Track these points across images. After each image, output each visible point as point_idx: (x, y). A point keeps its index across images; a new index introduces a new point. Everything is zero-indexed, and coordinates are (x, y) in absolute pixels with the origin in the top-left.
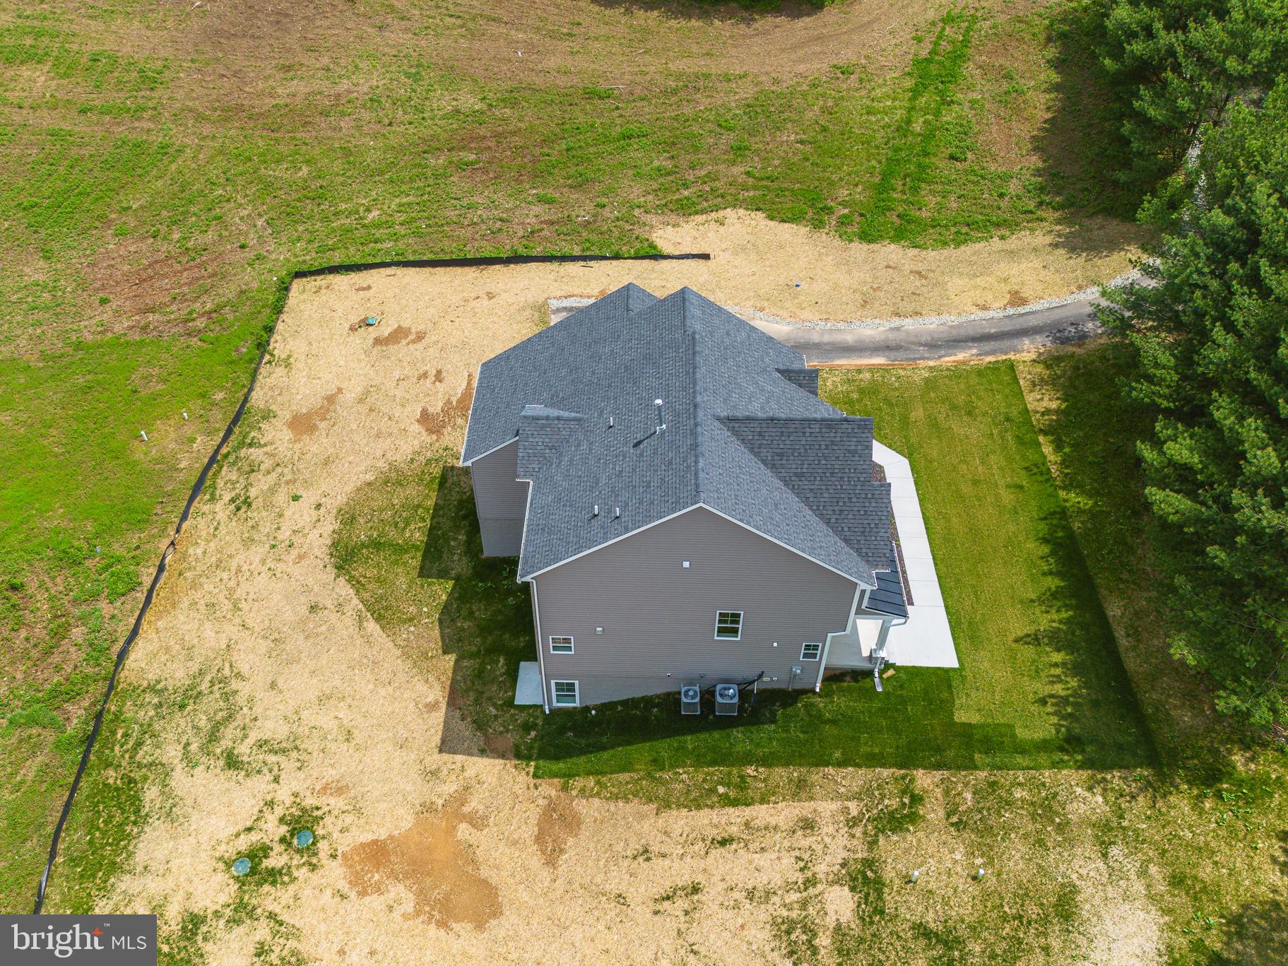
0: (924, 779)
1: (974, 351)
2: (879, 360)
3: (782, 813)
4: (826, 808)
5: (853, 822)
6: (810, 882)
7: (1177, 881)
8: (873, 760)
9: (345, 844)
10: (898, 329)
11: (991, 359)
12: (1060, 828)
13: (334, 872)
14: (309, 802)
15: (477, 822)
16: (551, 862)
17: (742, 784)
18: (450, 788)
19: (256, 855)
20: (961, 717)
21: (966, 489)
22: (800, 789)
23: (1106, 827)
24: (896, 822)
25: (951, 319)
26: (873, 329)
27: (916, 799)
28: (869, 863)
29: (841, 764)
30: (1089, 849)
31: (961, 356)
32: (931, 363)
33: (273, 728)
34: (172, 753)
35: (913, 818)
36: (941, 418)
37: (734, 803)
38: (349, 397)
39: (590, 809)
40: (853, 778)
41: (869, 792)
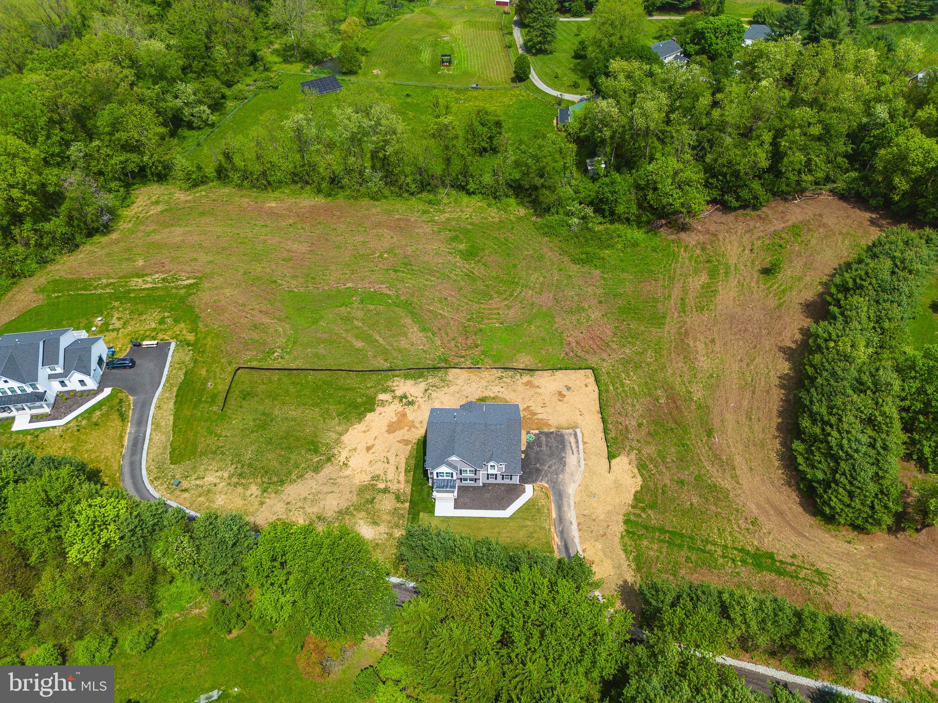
0: (407, 505)
1: (559, 543)
2: (554, 515)
3: (402, 478)
4: (402, 486)
5: (398, 490)
6: (387, 482)
7: (377, 544)
8: (412, 495)
9: (407, 410)
10: (571, 523)
11: (555, 547)
12: (392, 527)
13: (401, 409)
14: (416, 404)
15: (408, 430)
16: (399, 442)
17: (409, 472)
18: (417, 425)
19: (406, 397)
20: (421, 514)
21: (496, 530)
22: (407, 482)
23: (391, 535)
24: (398, 498)
25: (577, 540)
26: (571, 515)
27: (402, 503)
28: (389, 492)
29: (412, 489)
30: (387, 531)
31: (557, 540)
32: (553, 530)
33: (434, 395)
34: (430, 381)
35: (398, 501)
36: (527, 529)
37: (406, 470)
38: (538, 390)
39: (409, 447)
40: (408, 490)
41: (405, 493)
